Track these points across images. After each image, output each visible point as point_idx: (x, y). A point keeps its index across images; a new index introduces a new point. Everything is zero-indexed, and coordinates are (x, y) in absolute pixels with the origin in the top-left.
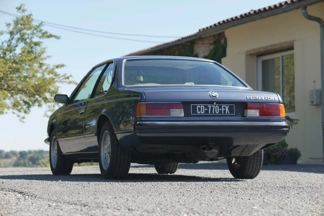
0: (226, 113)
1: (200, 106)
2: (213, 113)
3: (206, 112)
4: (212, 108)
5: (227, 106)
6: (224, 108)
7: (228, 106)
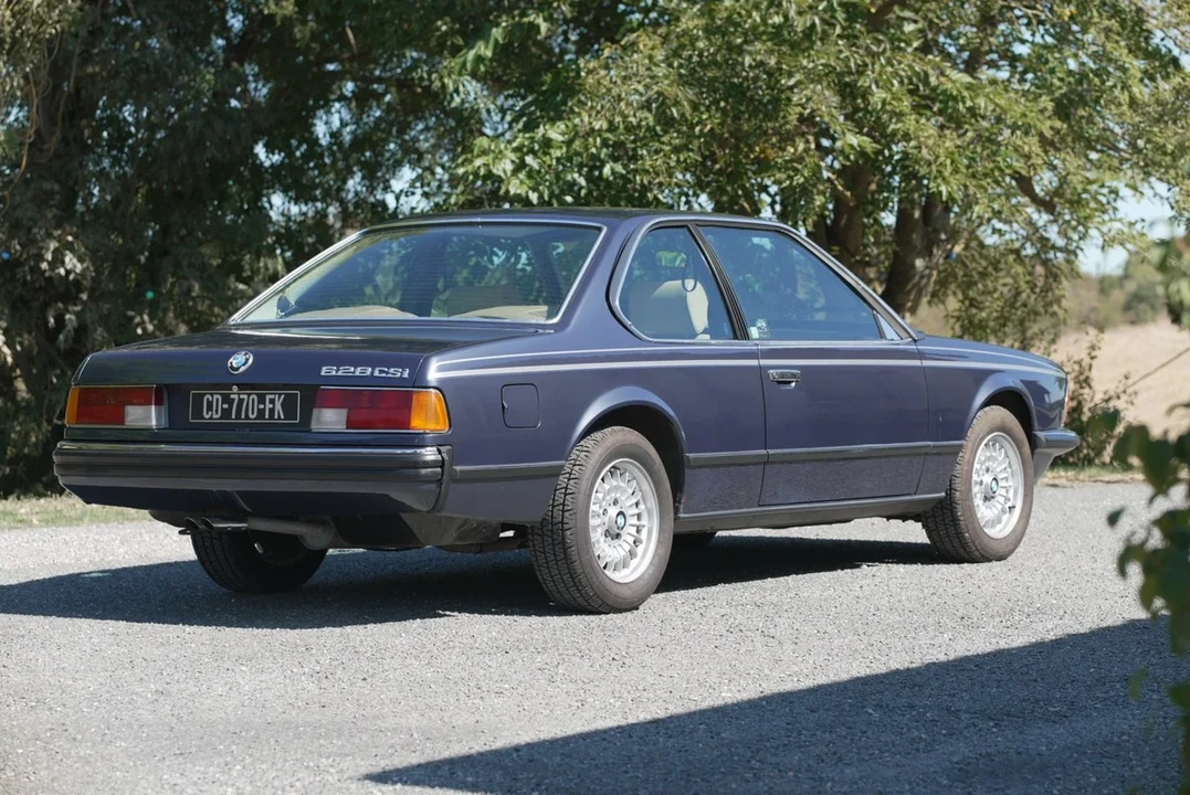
0: (276, 417)
1: (212, 395)
2: (243, 417)
3: (226, 414)
4: (241, 401)
5: (280, 395)
6: (272, 401)
7: (283, 396)
